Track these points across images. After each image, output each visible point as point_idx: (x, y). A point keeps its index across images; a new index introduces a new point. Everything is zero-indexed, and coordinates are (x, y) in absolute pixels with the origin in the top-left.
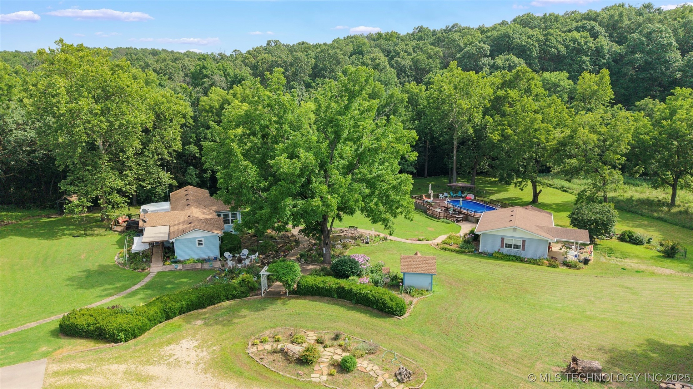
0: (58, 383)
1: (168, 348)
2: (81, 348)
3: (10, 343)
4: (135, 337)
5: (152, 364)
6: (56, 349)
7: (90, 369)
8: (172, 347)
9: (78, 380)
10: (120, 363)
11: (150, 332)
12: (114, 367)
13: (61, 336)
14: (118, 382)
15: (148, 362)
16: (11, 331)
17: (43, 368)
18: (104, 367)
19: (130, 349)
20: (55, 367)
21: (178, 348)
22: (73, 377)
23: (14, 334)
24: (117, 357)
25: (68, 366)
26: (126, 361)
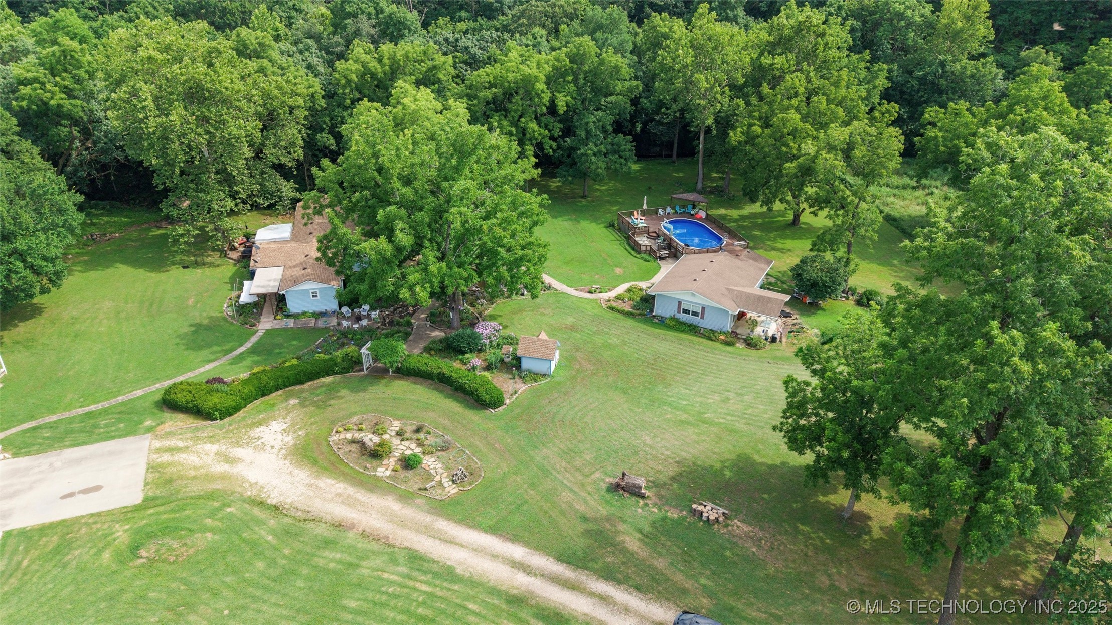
0: (159, 460)
1: (258, 430)
2: (180, 424)
3: (120, 413)
4: (230, 416)
5: (240, 446)
6: (158, 425)
7: (187, 448)
8: (262, 428)
9: (176, 458)
10: (212, 443)
11: (245, 409)
12: (208, 447)
13: (165, 409)
14: (209, 462)
15: (238, 444)
16: (120, 398)
17: (147, 443)
18: (199, 447)
19: (224, 428)
20: (157, 444)
21: (267, 430)
22: (172, 455)
23: (123, 404)
24: (211, 437)
25: (168, 443)
26: (218, 441)
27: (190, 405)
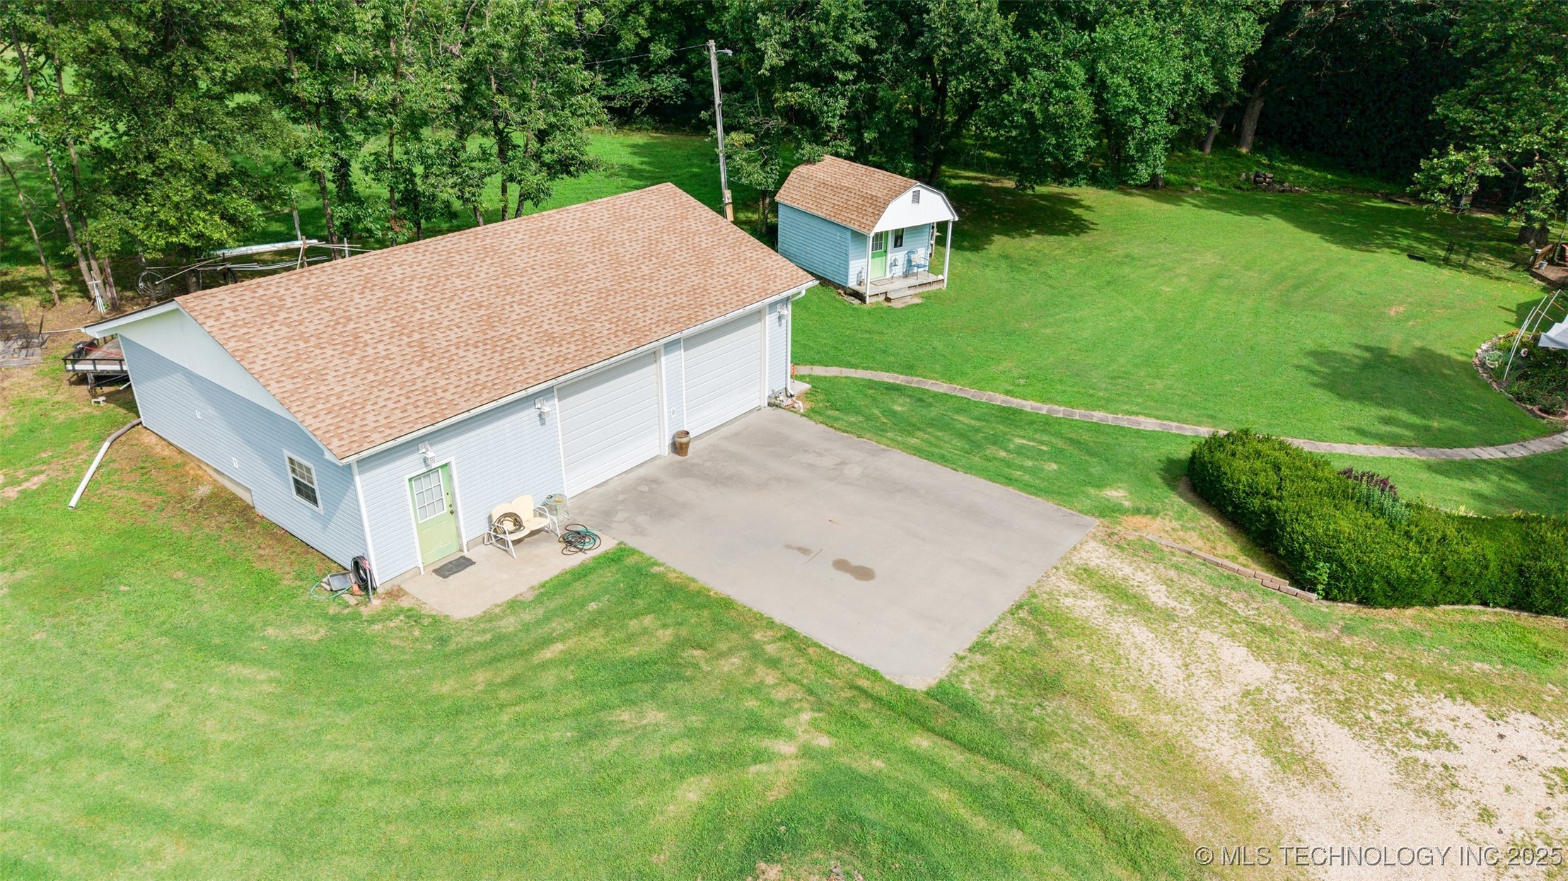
0: (1069, 601)
1: (1449, 708)
2: (1194, 541)
4: (1365, 601)
5: (1351, 724)
6: (1137, 511)
7: (1169, 616)
9: (1116, 627)
10: (1256, 650)
11: (1428, 613)
12: (1234, 654)
13: (1182, 485)
14: (1208, 707)
15: (1344, 711)
17: (1074, 537)
18: (1206, 635)
19: (1321, 627)
20: (1096, 555)
22: (1112, 611)
24: (1263, 629)
25: (1128, 570)
26: (1280, 657)
27: (1256, 503)
